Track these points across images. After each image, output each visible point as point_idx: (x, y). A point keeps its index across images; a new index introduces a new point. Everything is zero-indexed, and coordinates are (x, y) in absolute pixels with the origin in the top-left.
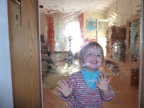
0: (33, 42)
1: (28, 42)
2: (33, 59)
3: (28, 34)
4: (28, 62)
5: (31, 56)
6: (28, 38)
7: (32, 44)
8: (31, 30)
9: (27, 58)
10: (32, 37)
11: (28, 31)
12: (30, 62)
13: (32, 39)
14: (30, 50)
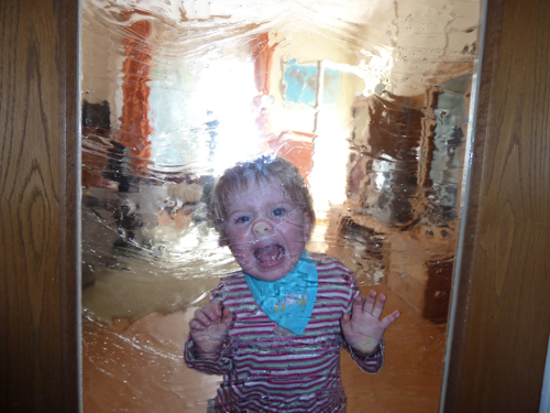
0: (46, 136)
1: (24, 132)
2: (44, 207)
3: (27, 100)
4: (24, 217)
5: (36, 193)
6: (26, 117)
7: (44, 143)
8: (39, 84)
9: (21, 201)
10: (43, 114)
11: (28, 87)
12: (29, 218)
13: (44, 120)
14: (35, 167)
